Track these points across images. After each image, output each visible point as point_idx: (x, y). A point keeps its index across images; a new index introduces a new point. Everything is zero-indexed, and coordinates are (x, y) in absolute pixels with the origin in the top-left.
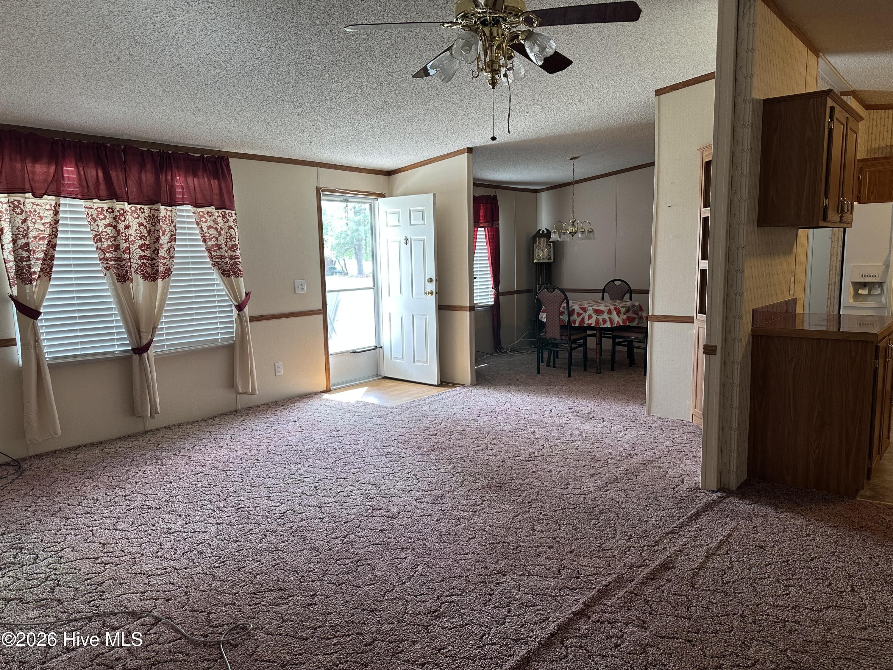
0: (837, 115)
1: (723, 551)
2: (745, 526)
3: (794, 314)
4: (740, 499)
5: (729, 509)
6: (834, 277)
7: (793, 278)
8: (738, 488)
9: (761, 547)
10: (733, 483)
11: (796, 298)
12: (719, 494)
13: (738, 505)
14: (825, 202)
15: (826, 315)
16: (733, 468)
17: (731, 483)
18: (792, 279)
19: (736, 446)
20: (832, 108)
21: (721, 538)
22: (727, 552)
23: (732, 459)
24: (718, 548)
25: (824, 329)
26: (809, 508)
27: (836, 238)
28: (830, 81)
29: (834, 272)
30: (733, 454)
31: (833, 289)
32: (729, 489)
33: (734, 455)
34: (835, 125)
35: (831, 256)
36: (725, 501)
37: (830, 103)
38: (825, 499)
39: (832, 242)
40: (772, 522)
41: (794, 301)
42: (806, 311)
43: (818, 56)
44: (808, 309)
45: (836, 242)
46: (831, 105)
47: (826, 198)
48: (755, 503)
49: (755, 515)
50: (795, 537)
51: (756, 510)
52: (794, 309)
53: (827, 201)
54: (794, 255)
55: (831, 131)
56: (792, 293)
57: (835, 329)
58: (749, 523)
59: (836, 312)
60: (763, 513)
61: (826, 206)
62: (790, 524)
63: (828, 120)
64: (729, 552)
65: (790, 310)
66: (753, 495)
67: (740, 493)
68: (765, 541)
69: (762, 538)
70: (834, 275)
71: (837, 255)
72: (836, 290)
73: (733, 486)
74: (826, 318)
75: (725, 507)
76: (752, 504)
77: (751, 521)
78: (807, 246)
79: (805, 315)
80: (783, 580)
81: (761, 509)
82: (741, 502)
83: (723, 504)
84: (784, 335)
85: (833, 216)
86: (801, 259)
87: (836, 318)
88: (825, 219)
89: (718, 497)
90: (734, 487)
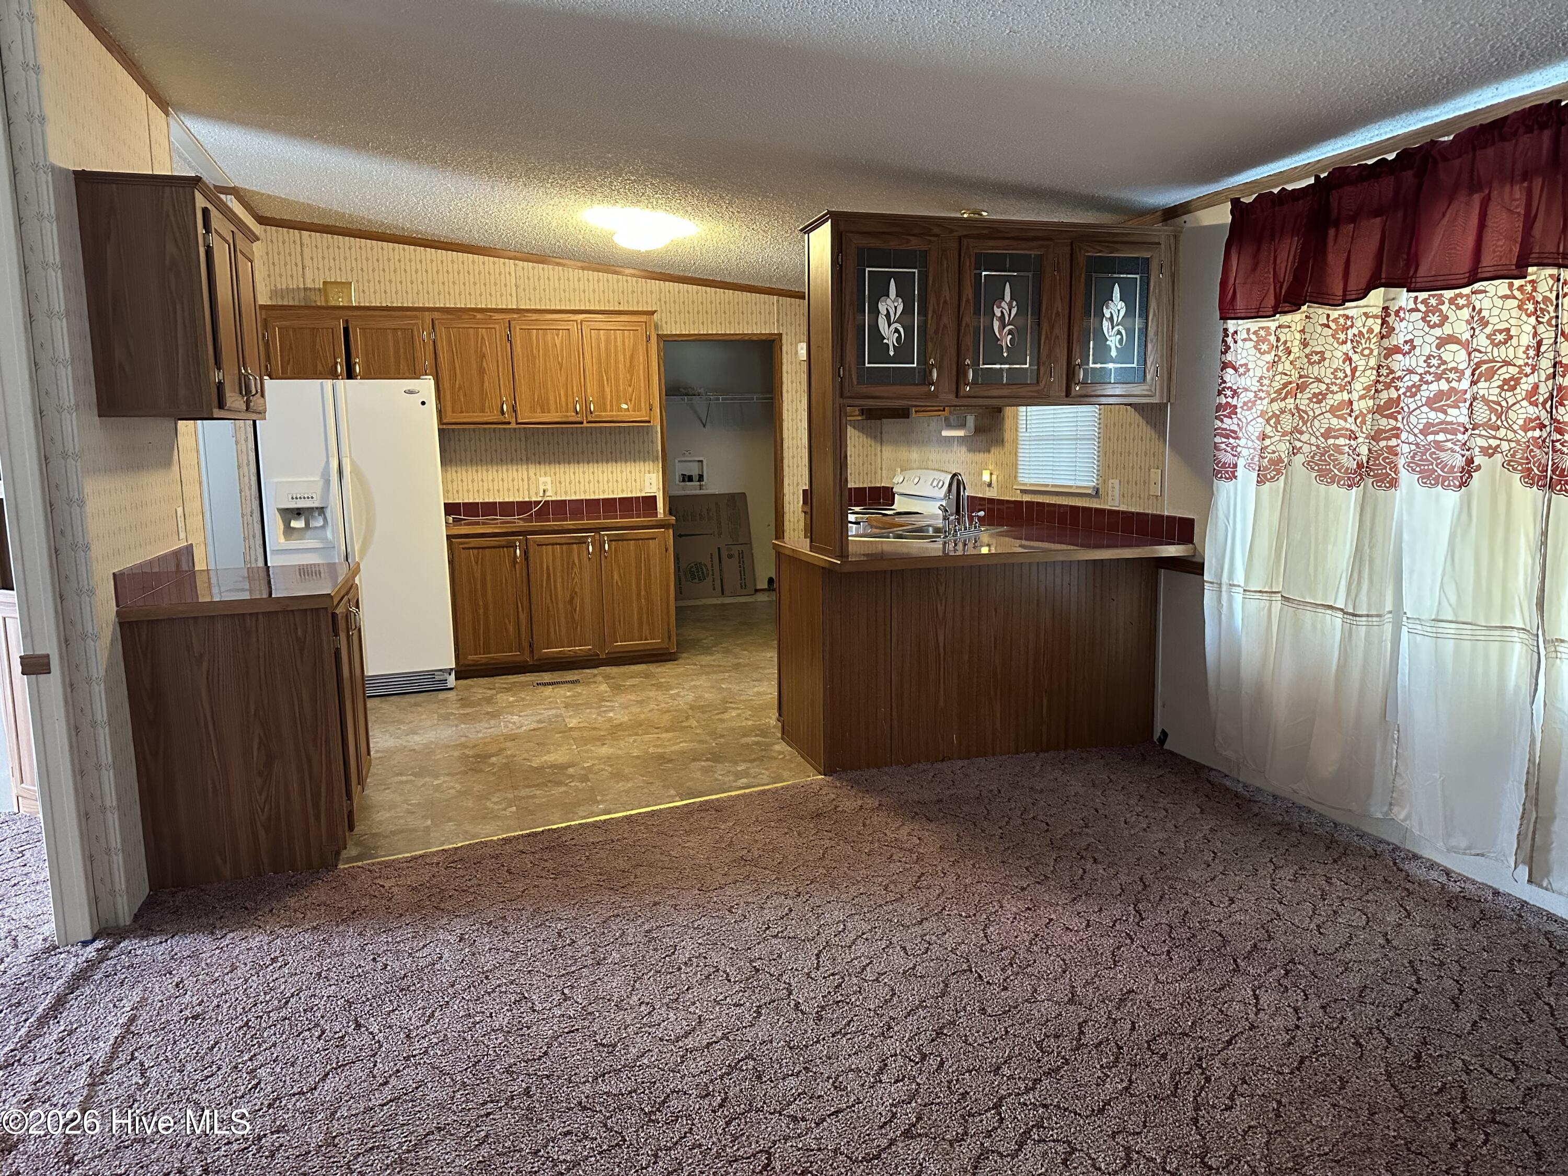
0: (215, 224)
1: (123, 1057)
2: (160, 988)
3: (193, 574)
4: (143, 938)
5: (123, 967)
6: (248, 502)
7: (181, 508)
8: (136, 917)
9: (195, 1017)
10: (124, 911)
11: (191, 545)
12: (99, 944)
13: (139, 952)
14: (217, 376)
15: (246, 570)
16: (120, 883)
17: (120, 912)
18: (180, 511)
19: (119, 840)
20: (205, 211)
21: (117, 1032)
22: (132, 1054)
23: (115, 866)
24: (113, 1056)
25: (246, 596)
26: (267, 910)
27: (243, 437)
28: (194, 164)
29: (248, 493)
30: (115, 857)
31: (250, 522)
32: (118, 927)
33: (118, 860)
34: (214, 241)
35: (239, 467)
36: (112, 954)
37: (200, 202)
38: (292, 886)
39: (237, 443)
40: (208, 961)
41: (189, 549)
42: (212, 567)
43: (167, 114)
44: (213, 563)
45: (243, 442)
46: (203, 206)
47: (219, 369)
48: (172, 937)
49: (176, 960)
50: (253, 972)
51: (177, 950)
52: (191, 564)
53: (221, 374)
54: (175, 467)
55: (209, 251)
56: (182, 535)
57: (265, 595)
58: (167, 980)
59: (261, 563)
60: (189, 949)
61: (220, 382)
62: (241, 953)
63: (201, 231)
64: (136, 1054)
65: (184, 567)
66: (167, 923)
67: (141, 927)
68: (202, 1001)
69: (195, 998)
70: (249, 498)
71: (248, 465)
72: (255, 524)
73: (125, 917)
74: (246, 575)
75: (115, 965)
76: (166, 941)
77: (170, 973)
78: (198, 451)
79: (211, 572)
80: (244, 1063)
81: (183, 944)
82: (145, 943)
83: (109, 962)
84: (181, 616)
85: (234, 400)
86: (189, 474)
87: (263, 574)
88: (221, 406)
89: (98, 950)
90: (127, 919)
